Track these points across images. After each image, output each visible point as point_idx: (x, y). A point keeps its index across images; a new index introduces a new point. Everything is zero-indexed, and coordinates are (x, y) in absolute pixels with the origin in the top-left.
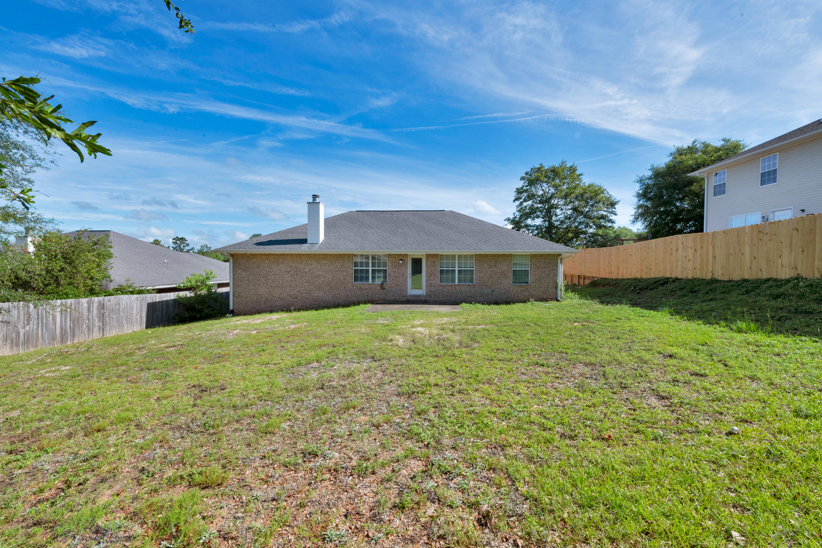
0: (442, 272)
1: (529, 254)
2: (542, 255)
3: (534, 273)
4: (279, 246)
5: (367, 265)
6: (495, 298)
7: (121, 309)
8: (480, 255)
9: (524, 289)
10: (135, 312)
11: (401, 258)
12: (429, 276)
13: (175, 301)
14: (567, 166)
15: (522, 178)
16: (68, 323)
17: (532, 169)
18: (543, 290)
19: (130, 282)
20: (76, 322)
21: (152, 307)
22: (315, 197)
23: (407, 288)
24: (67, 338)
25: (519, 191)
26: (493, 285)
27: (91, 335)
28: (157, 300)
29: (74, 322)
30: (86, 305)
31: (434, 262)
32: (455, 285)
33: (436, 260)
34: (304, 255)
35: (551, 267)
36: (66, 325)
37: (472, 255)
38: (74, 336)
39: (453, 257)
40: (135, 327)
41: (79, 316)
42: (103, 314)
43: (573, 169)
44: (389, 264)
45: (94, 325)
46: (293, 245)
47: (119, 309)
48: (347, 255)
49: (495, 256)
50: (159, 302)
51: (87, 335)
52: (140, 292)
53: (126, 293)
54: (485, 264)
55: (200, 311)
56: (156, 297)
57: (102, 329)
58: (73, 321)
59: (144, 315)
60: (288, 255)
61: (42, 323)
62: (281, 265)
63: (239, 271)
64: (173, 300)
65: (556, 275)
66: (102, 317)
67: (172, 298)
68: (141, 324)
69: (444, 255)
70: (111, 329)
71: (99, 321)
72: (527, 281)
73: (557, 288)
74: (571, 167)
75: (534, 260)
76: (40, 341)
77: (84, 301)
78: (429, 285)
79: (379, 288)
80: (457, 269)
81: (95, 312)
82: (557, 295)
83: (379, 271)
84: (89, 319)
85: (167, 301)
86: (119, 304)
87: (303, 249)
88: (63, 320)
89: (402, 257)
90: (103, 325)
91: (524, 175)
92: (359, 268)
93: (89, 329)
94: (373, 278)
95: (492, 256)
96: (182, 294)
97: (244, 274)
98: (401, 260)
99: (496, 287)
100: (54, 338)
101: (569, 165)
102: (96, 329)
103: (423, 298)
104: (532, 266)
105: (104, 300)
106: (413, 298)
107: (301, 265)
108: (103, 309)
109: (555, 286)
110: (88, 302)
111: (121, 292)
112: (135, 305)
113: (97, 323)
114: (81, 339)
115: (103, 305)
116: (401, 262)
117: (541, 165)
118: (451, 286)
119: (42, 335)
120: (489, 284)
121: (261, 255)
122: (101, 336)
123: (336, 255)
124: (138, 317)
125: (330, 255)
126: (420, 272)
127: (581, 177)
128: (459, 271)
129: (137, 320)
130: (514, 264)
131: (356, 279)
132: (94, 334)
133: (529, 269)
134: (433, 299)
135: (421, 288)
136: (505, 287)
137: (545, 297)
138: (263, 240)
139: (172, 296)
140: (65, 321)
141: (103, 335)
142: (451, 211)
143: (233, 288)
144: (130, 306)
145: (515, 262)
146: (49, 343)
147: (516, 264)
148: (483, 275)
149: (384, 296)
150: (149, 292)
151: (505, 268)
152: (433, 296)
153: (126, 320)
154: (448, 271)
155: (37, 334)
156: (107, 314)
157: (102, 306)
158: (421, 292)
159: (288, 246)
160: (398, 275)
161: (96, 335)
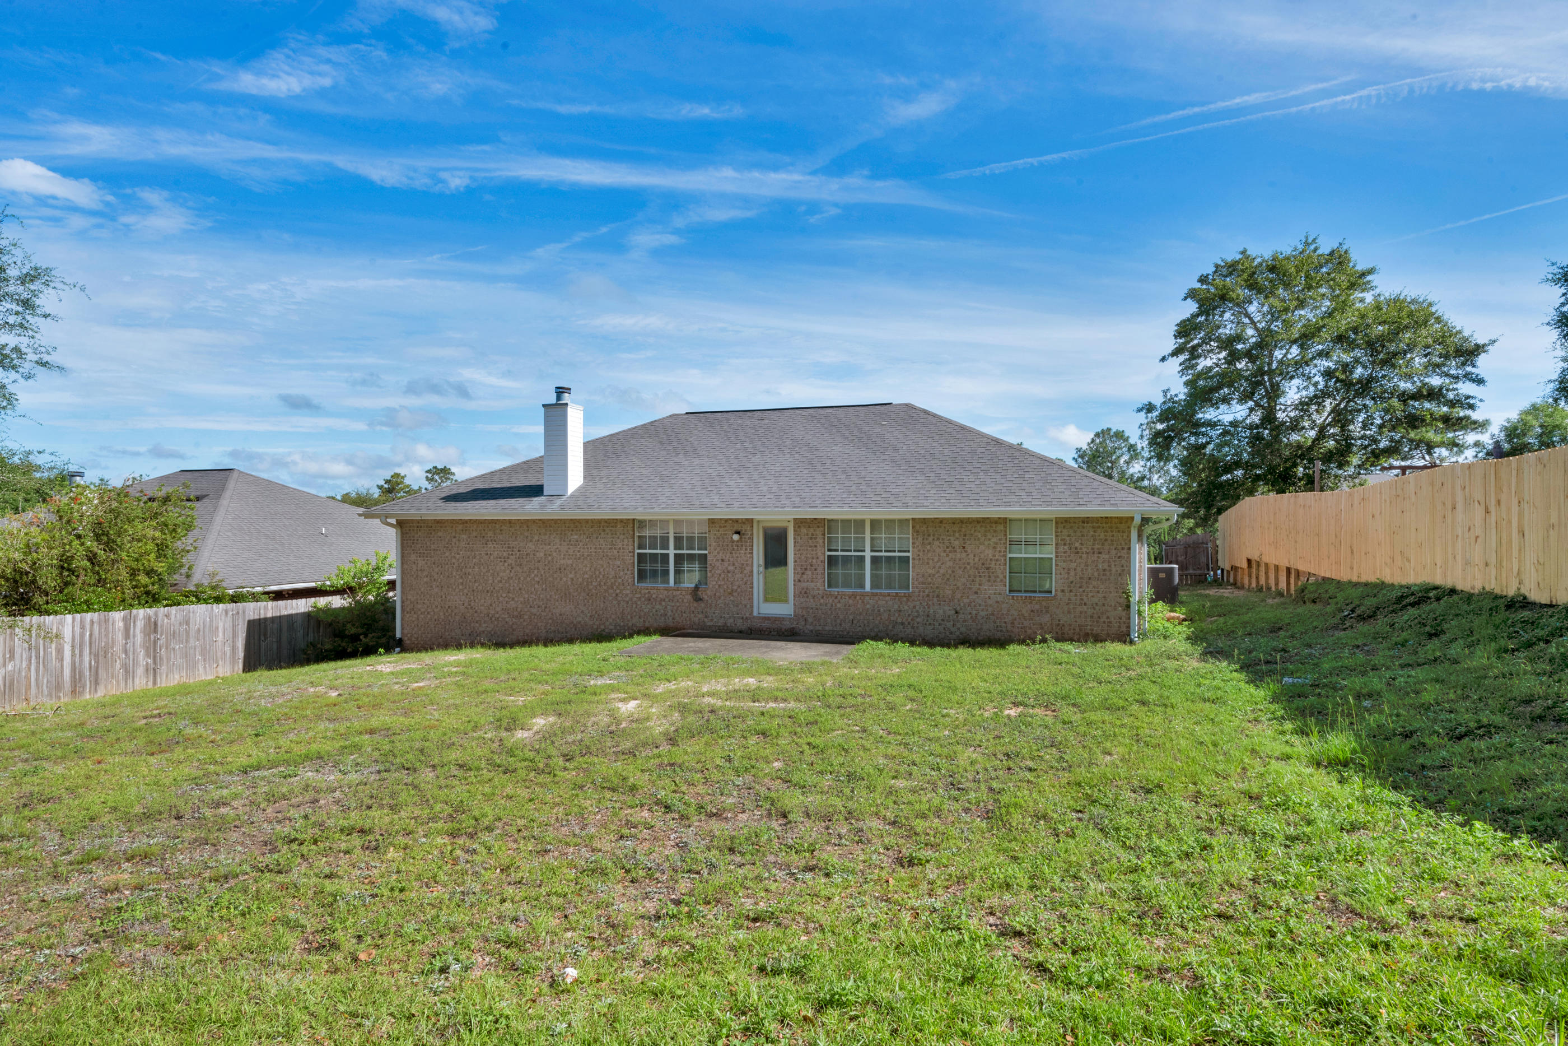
0: (832, 561)
1: (1053, 516)
2: (1086, 520)
3: (1064, 565)
4: (484, 503)
5: (665, 545)
6: (963, 630)
7: (192, 633)
8: (924, 521)
9: (1037, 607)
10: (220, 637)
11: (737, 527)
12: (802, 570)
13: (308, 616)
14: (1319, 252)
15: (1192, 294)
16: (86, 659)
17: (1217, 266)
18: (1090, 612)
19: (218, 578)
20: (101, 655)
21: (257, 629)
22: (560, 391)
23: (751, 599)
24: (84, 687)
25: (1185, 329)
26: (958, 595)
27: (130, 682)
28: (269, 615)
29: (97, 656)
30: (121, 624)
31: (813, 537)
32: (863, 595)
33: (819, 532)
34: (534, 521)
35: (1113, 552)
36: (81, 661)
37: (907, 520)
38: (96, 682)
39: (860, 524)
40: (220, 670)
41: (107, 643)
42: (155, 642)
43: (1339, 259)
44: (711, 542)
45: (136, 663)
46: (513, 500)
47: (188, 632)
48: (621, 521)
49: (962, 521)
50: (273, 619)
51: (122, 684)
52: (235, 599)
53: (206, 601)
54: (936, 543)
55: (355, 638)
56: (266, 608)
57: (153, 671)
58: (95, 655)
59: (240, 644)
60: (504, 522)
61: (38, 657)
62: (490, 545)
63: (413, 557)
64: (304, 613)
65: (1126, 571)
66: (152, 649)
67: (302, 610)
68: (234, 662)
69: (837, 521)
70: (170, 671)
71: (148, 655)
72: (1047, 586)
73: (1128, 607)
74: (1332, 253)
75: (1065, 532)
76: (33, 690)
77: (117, 617)
78: (802, 593)
79: (689, 597)
80: (868, 554)
81: (139, 638)
82: (1129, 627)
83: (691, 557)
84: (126, 652)
85: (291, 616)
86: (188, 623)
87: (530, 508)
88: (77, 652)
89: (741, 527)
90: (155, 662)
91: (1198, 285)
92: (648, 551)
93: (127, 671)
94: (678, 572)
95: (954, 521)
96: (322, 602)
97: (421, 563)
98: (738, 533)
99: (966, 601)
100: (58, 687)
101: (1325, 249)
102: (140, 671)
103: (787, 625)
104: (1061, 549)
105: (156, 614)
106: (766, 625)
107: (530, 545)
108: (155, 631)
109: (1123, 601)
110: (125, 619)
111: (197, 597)
112: (221, 625)
113: (143, 660)
114: (109, 690)
115: (156, 624)
116: (736, 537)
117: (1243, 252)
118: (853, 596)
119: (37, 680)
120: (948, 592)
121: (453, 521)
122: (150, 684)
123: (600, 521)
124: (228, 649)
125: (587, 521)
126: (783, 562)
127: (1369, 278)
128: (875, 560)
129: (225, 653)
130: (1012, 543)
131: (642, 575)
132: (137, 681)
133: (1053, 556)
134: (811, 628)
135: (786, 601)
136: (989, 602)
137: (1097, 630)
138: (463, 490)
139: (301, 606)
140: (81, 655)
141: (155, 683)
142: (907, 405)
143: (403, 592)
144: (211, 626)
145: (1014, 537)
146: (50, 695)
147: (1018, 543)
148: (931, 571)
149: (700, 616)
150: (255, 597)
151: (989, 553)
152: (810, 620)
153: (202, 654)
154: (846, 560)
155: (28, 678)
156: (162, 641)
157: (152, 627)
158: (783, 610)
159: (502, 502)
160: (731, 568)
161: (141, 682)
